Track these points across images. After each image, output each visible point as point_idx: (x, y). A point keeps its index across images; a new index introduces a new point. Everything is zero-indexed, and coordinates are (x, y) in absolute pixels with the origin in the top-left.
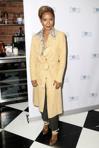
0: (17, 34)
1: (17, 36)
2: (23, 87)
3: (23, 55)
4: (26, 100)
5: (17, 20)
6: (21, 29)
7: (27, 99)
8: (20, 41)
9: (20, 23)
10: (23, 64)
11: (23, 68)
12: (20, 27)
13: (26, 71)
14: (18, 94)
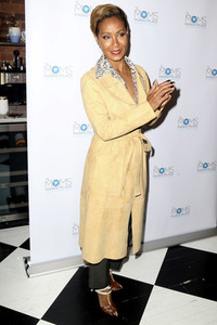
0: (7, 65)
1: (8, 71)
2: (20, 192)
3: (20, 116)
4: (25, 222)
5: (7, 32)
6: (17, 53)
7: (27, 220)
8: (14, 81)
9: (15, 40)
10: (19, 136)
11: (19, 146)
12: (15, 48)
13: (26, 153)
14: (6, 207)
